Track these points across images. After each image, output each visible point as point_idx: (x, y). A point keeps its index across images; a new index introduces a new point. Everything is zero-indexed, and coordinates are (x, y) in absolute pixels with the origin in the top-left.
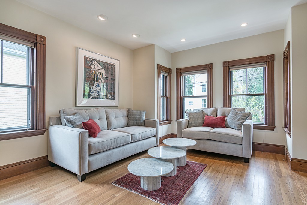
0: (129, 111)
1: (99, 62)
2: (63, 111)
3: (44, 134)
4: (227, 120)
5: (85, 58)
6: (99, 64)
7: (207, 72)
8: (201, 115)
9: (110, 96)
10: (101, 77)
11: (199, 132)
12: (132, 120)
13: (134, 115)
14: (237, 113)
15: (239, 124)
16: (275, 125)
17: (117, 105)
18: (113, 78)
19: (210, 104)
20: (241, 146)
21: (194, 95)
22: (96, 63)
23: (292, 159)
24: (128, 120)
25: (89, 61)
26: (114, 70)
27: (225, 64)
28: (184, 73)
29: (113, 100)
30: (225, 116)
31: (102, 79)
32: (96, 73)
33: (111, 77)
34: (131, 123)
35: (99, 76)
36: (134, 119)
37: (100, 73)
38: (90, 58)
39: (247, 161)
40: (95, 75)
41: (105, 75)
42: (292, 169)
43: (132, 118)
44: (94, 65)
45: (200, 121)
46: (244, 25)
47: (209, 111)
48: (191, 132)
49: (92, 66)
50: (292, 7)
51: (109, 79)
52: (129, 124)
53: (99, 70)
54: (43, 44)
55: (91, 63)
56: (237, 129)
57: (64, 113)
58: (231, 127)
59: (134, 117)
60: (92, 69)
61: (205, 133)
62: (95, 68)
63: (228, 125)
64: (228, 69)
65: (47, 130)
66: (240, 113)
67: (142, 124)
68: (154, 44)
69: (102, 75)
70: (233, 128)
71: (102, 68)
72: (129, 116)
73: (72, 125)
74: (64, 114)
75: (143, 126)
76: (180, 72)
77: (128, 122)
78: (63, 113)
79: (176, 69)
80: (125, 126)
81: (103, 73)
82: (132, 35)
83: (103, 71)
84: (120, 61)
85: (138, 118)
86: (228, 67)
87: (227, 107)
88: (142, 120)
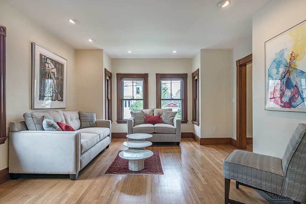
0: (80, 113)
1: (52, 61)
2: (32, 115)
3: (4, 143)
4: (163, 118)
5: (41, 55)
6: (52, 62)
7: (143, 80)
8: (143, 115)
9: (60, 98)
10: (53, 77)
11: (147, 128)
12: (85, 122)
13: (86, 117)
14: (169, 112)
15: (171, 120)
16: (188, 120)
17: (65, 107)
18: (62, 78)
19: (146, 106)
20: (175, 134)
21: (132, 98)
22: (49, 61)
23: (201, 138)
24: (81, 122)
25: (44, 59)
26: (63, 70)
27: (158, 75)
28: (124, 78)
29: (62, 102)
30: (160, 115)
31: (54, 79)
32: (49, 73)
33: (61, 77)
34: (84, 125)
35: (52, 76)
36: (87, 120)
37: (53, 73)
38: (44, 56)
39: (178, 144)
40: (49, 75)
41: (57, 75)
42: (201, 144)
43: (85, 119)
44: (48, 64)
45: (143, 120)
46: (175, 52)
47: (147, 111)
48: (141, 128)
49: (47, 65)
50: (201, 50)
51: (60, 79)
52: (82, 126)
53: (52, 70)
54: (3, 36)
55: (45, 61)
56: (170, 124)
57: (33, 116)
58: (166, 123)
59: (87, 119)
60: (47, 68)
61: (152, 128)
62: (48, 67)
63: (163, 121)
64: (159, 80)
65: (9, 137)
66: (170, 113)
67: (95, 126)
68: (103, 50)
69: (54, 75)
70: (167, 123)
71: (54, 67)
72: (81, 118)
73: (54, 128)
74: (33, 118)
75: (95, 127)
76: (121, 77)
77: (81, 124)
78: (31, 117)
79: (117, 74)
80: (79, 128)
81: (55, 73)
82: (88, 40)
83: (54, 70)
84: (68, 60)
85: (91, 119)
86: (159, 78)
87: (159, 108)
88: (94, 121)
